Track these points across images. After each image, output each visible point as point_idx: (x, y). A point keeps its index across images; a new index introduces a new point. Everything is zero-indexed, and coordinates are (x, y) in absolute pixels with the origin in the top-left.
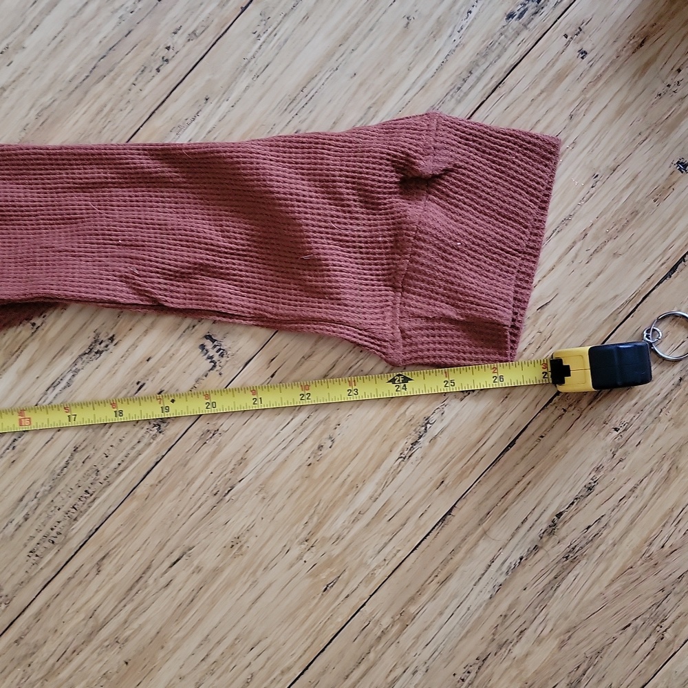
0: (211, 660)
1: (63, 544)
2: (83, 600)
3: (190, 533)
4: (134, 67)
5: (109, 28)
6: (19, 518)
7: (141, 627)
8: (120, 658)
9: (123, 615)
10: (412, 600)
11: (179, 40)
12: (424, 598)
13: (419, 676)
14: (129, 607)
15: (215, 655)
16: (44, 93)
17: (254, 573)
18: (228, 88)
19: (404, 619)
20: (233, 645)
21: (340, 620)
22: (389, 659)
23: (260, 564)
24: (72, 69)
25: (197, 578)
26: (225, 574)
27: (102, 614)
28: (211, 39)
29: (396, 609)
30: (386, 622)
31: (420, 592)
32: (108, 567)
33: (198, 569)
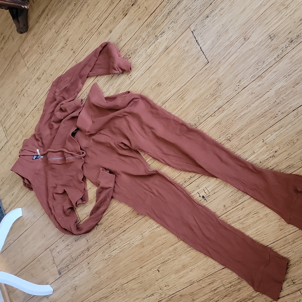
0: (257, 234)
1: (237, 202)
2: (238, 214)
3: (258, 210)
4: (270, 116)
6: (231, 195)
7: (247, 222)
8: (242, 226)
9: (244, 219)
10: (296, 239)
12: (299, 240)
13: (294, 253)
14: (245, 218)
15: (258, 233)
16: (252, 117)
17: (269, 221)
18: (286, 126)
19: (294, 242)
20: (261, 233)
21: (282, 237)
22: (289, 248)
23: (270, 221)
24: (258, 114)
25: (258, 218)
26: (263, 219)
27: (241, 217)
29: (293, 239)
30: (290, 241)
31: (298, 238)
32: (244, 210)
33: (259, 217)
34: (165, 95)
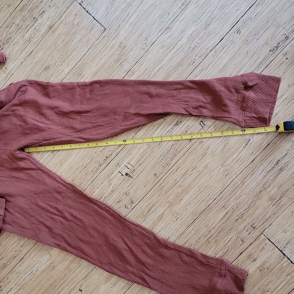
0: (200, 190)
1: (169, 165)
2: (174, 177)
3: (196, 163)
4: (188, 63)
5: (182, 56)
6: (161, 160)
7: (186, 183)
8: (181, 190)
9: (182, 180)
10: (245, 178)
11: (197, 58)
12: (248, 178)
13: (246, 195)
14: (183, 179)
15: (202, 189)
16: (168, 70)
17: (210, 172)
18: (207, 68)
19: (243, 183)
20: (205, 187)
21: (229, 183)
22: (239, 191)
23: (212, 170)
24: (174, 65)
25: (198, 173)
26: (204, 172)
27: (177, 180)
28: (204, 57)
29: (241, 180)
30: (239, 183)
31: (247, 177)
32: (179, 170)
33: (198, 171)
34: (56, 77)
